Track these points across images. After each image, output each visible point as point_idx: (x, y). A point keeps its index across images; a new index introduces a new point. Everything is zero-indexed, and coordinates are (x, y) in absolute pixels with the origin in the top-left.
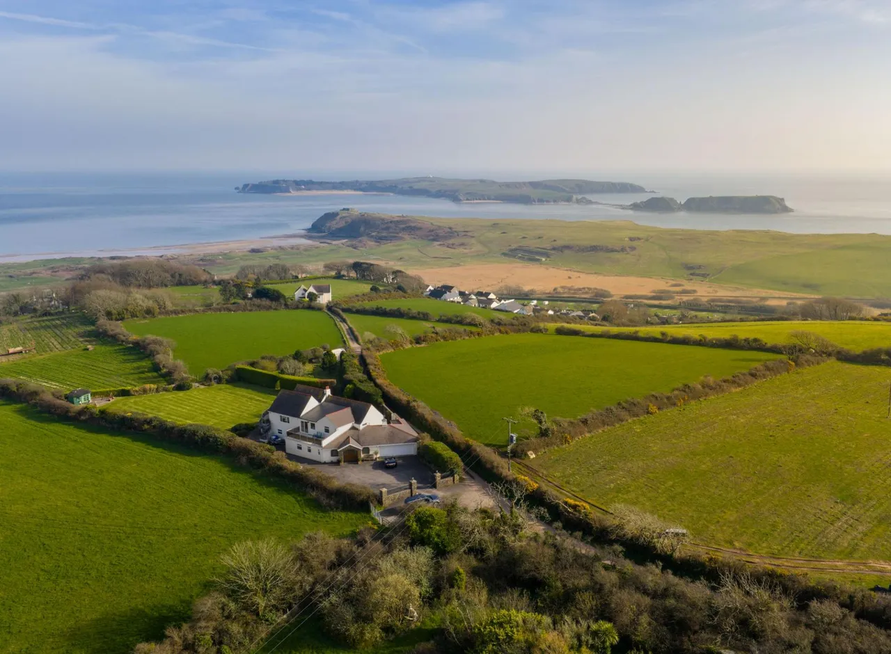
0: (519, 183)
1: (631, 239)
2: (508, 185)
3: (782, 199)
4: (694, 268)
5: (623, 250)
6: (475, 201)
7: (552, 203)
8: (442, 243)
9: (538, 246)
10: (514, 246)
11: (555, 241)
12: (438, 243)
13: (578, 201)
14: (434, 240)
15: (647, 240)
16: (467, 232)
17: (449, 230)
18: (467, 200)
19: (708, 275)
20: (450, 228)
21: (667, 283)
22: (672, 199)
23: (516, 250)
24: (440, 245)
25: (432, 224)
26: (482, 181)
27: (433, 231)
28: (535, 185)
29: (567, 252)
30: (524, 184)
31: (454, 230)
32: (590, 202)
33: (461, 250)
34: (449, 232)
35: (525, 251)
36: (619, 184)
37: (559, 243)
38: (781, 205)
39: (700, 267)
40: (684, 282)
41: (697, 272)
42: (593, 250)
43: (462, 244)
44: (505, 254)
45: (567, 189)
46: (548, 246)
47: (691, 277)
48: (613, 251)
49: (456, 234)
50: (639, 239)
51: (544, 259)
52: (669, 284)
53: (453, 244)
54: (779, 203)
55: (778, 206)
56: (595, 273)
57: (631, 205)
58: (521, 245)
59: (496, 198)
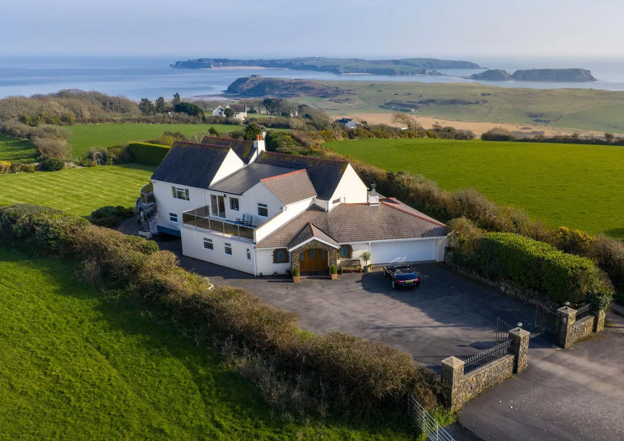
0: (384, 61)
1: (483, 95)
2: (376, 62)
3: (589, 71)
4: (537, 116)
5: (477, 103)
6: (352, 74)
7: (411, 75)
8: (330, 99)
9: (407, 100)
10: (388, 101)
11: (421, 96)
12: (328, 99)
13: (430, 74)
14: (324, 97)
15: (496, 95)
16: (349, 90)
17: (335, 89)
18: (346, 72)
19: (549, 121)
20: (337, 88)
21: (517, 127)
22: (504, 71)
23: (390, 103)
24: (329, 100)
25: (322, 85)
26: (355, 60)
27: (323, 90)
28: (396, 62)
29: (431, 104)
30: (388, 61)
31: (339, 89)
32: (440, 74)
33: (346, 104)
34: (336, 91)
35: (398, 104)
36: (460, 62)
37: (425, 98)
38: (588, 75)
39: (542, 115)
40: (530, 126)
41: (541, 119)
42: (453, 103)
43: (347, 100)
44: (381, 107)
45: (420, 65)
46: (416, 100)
47: (536, 123)
48: (469, 103)
49: (342, 92)
50: (489, 94)
51: (413, 110)
52: (520, 128)
53: (340, 100)
54: (587, 74)
55: (586, 76)
56: (457, 120)
57: (472, 76)
58: (393, 99)
59: (367, 71)
